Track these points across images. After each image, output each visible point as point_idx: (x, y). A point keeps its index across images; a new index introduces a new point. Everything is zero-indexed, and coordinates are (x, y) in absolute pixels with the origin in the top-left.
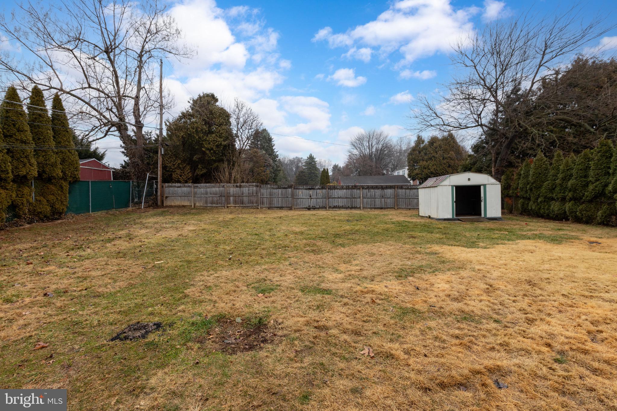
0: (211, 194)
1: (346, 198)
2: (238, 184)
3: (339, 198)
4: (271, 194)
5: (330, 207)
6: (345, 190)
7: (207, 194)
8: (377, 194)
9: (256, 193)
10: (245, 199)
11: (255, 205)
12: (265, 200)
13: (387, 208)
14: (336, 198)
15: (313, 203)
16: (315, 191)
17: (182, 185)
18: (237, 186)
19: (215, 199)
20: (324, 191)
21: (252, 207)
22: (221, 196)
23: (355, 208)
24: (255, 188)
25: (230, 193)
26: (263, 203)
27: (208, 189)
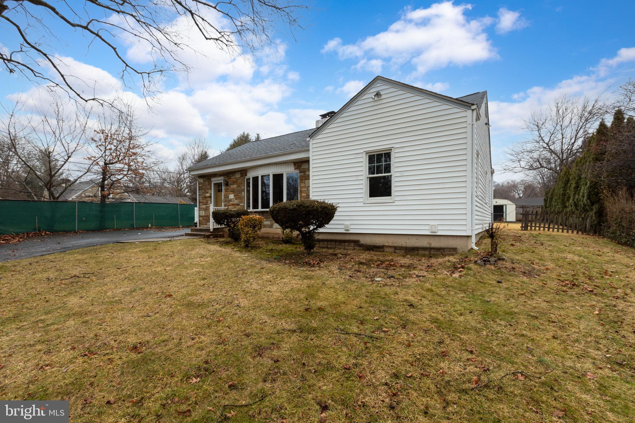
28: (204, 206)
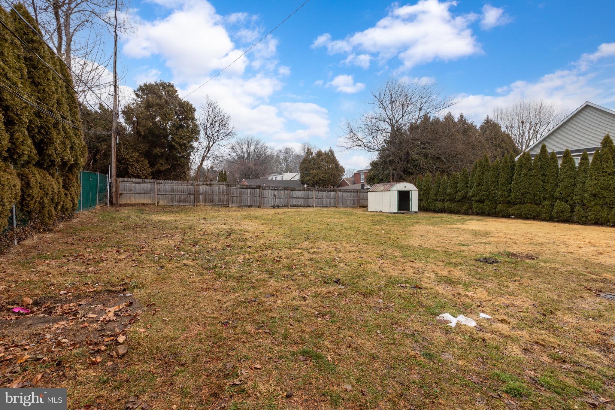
0: (178, 191)
1: (303, 198)
2: (208, 183)
3: (297, 198)
4: (240, 193)
5: (291, 206)
6: (302, 192)
7: (172, 191)
8: (324, 195)
9: (226, 192)
10: (216, 198)
11: (225, 203)
12: (235, 199)
13: (331, 206)
14: (295, 198)
15: (277, 202)
16: (279, 191)
17: (141, 180)
18: (207, 185)
19: (182, 197)
20: (286, 191)
21: (222, 206)
22: (189, 194)
23: (309, 206)
24: (225, 187)
25: (199, 191)
26: (233, 202)
27: (174, 187)
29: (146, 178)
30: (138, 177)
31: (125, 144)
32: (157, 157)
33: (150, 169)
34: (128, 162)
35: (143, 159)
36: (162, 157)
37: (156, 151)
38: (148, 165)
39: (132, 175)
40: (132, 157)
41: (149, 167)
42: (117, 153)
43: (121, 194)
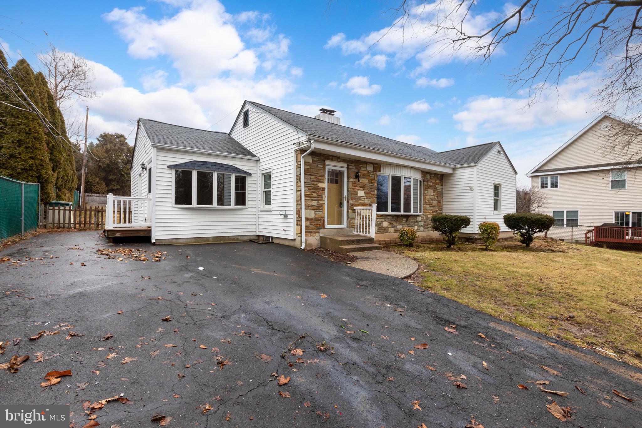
28: (315, 203)
29: (103, 194)
30: (98, 193)
31: (90, 173)
32: (111, 181)
33: (106, 188)
34: (92, 184)
35: (102, 182)
36: (114, 181)
37: (111, 177)
38: (105, 186)
39: (94, 192)
40: (94, 181)
41: (106, 187)
42: (85, 179)
43: (86, 203)
